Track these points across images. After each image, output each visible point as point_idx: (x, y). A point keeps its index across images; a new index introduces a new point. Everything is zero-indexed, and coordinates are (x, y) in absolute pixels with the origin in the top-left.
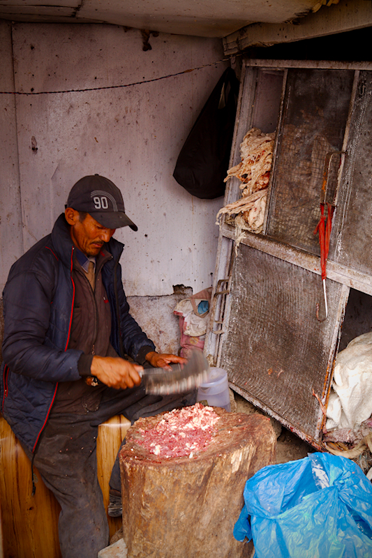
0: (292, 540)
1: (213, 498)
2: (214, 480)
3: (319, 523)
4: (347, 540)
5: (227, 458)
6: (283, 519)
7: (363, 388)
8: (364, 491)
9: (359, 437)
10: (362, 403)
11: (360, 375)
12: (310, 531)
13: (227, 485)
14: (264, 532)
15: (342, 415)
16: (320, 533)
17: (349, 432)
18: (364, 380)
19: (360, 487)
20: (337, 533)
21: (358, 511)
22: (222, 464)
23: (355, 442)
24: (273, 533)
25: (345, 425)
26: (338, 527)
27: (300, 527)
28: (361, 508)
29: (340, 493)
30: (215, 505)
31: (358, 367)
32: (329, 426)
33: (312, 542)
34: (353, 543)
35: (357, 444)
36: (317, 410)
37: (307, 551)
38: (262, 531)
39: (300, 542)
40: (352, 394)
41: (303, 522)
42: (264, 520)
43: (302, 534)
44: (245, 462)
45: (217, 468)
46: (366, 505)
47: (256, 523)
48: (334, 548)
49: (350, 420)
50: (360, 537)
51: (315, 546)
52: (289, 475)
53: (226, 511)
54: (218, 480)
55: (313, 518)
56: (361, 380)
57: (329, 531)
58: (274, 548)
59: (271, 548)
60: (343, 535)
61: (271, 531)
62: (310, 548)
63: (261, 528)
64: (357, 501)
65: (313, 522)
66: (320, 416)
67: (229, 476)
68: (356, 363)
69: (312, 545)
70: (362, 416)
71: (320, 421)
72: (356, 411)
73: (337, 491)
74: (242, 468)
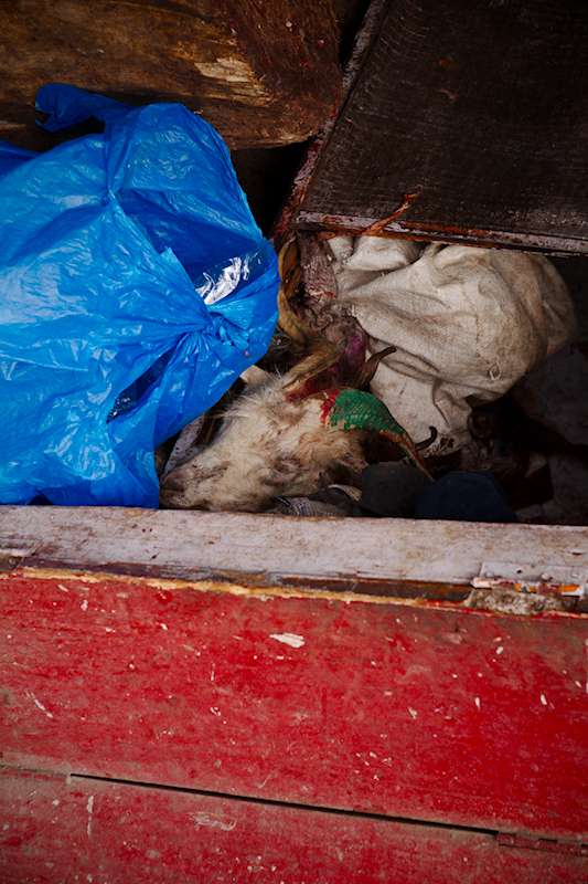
0: (72, 254)
1: (124, 23)
2: (170, 20)
3: (122, 304)
4: (99, 371)
5: (230, 47)
6: (114, 219)
7: (438, 319)
8: (210, 381)
9: (321, 319)
10: (402, 317)
11: (468, 309)
12: (100, 288)
13: (162, 54)
14: (74, 178)
15: (366, 272)
16: (103, 313)
17: (330, 294)
18: (459, 319)
19: (217, 372)
20: (109, 347)
21: (165, 379)
22: (213, 38)
23: (308, 313)
24: (77, 201)
25: (344, 282)
26: (121, 346)
27: (106, 264)
28: (172, 382)
29: (196, 335)
30: (109, 30)
31: (488, 301)
32: (338, 244)
33: (79, 298)
34: (95, 385)
35: (304, 317)
36: (369, 210)
37: (56, 291)
38: (76, 171)
39: (72, 272)
40: (421, 295)
41: (118, 269)
42: (101, 172)
43: (91, 273)
44: (227, 88)
45: (200, 25)
46: (179, 392)
47: (90, 150)
48: (75, 348)
49: (357, 293)
50: (111, 396)
51: (71, 309)
52: (212, 195)
53: (99, 54)
54: (170, 30)
55: (130, 289)
56: (457, 314)
57: (110, 331)
58: (44, 208)
59: (42, 200)
60: (106, 360)
61: (81, 193)
62: (63, 297)
63: (82, 168)
64: (186, 371)
65: (121, 292)
66: (359, 222)
67: (186, 55)
68: (496, 295)
69: (71, 300)
70: (370, 318)
71: (346, 222)
72: (380, 304)
73: (201, 327)
74: (210, 85)
